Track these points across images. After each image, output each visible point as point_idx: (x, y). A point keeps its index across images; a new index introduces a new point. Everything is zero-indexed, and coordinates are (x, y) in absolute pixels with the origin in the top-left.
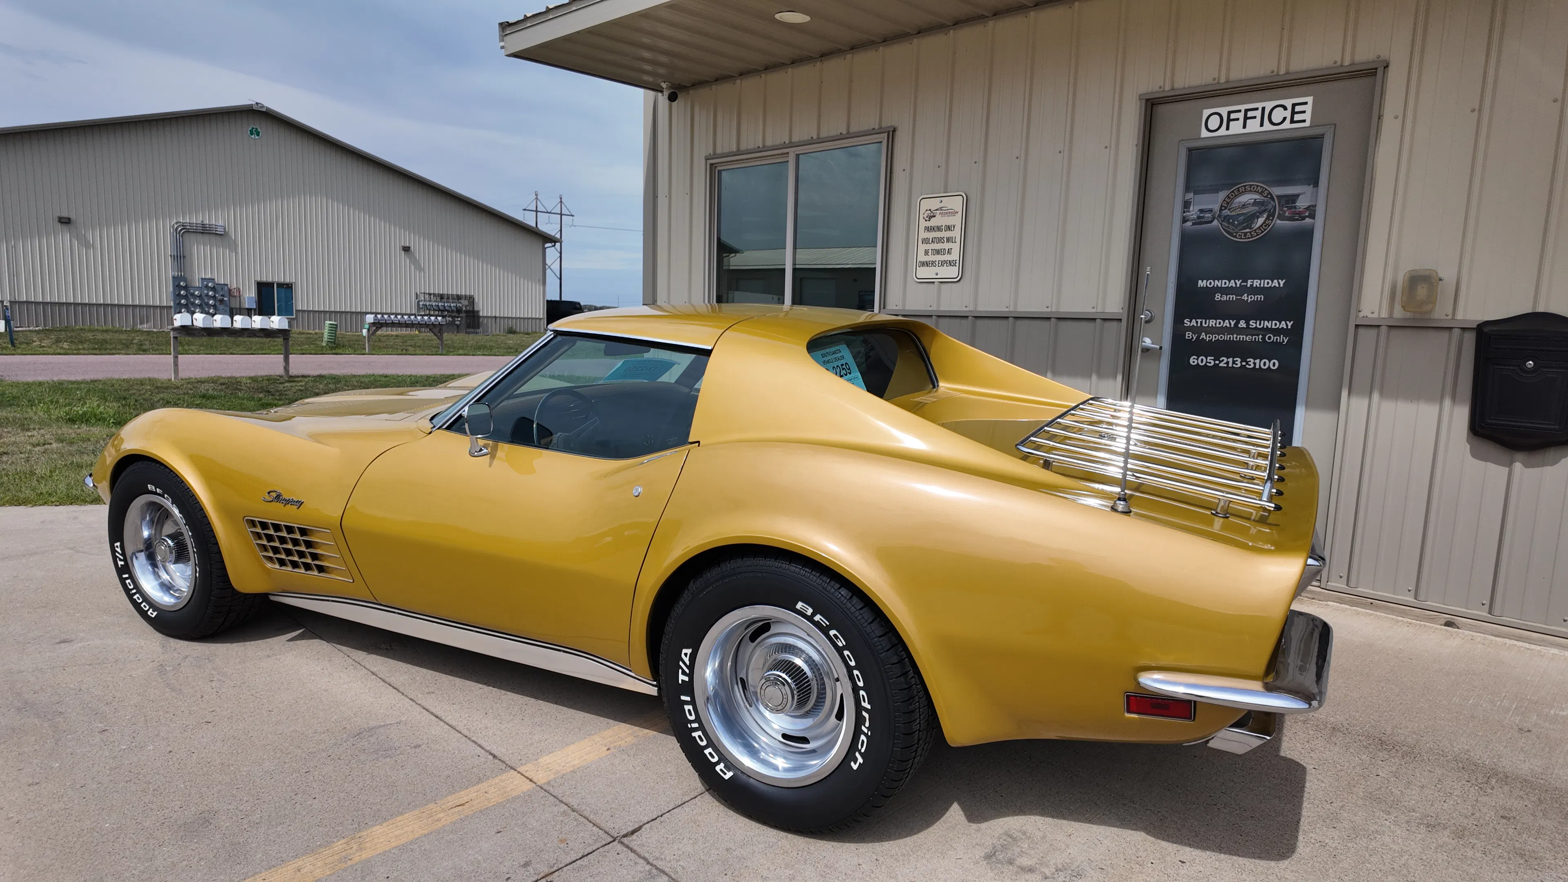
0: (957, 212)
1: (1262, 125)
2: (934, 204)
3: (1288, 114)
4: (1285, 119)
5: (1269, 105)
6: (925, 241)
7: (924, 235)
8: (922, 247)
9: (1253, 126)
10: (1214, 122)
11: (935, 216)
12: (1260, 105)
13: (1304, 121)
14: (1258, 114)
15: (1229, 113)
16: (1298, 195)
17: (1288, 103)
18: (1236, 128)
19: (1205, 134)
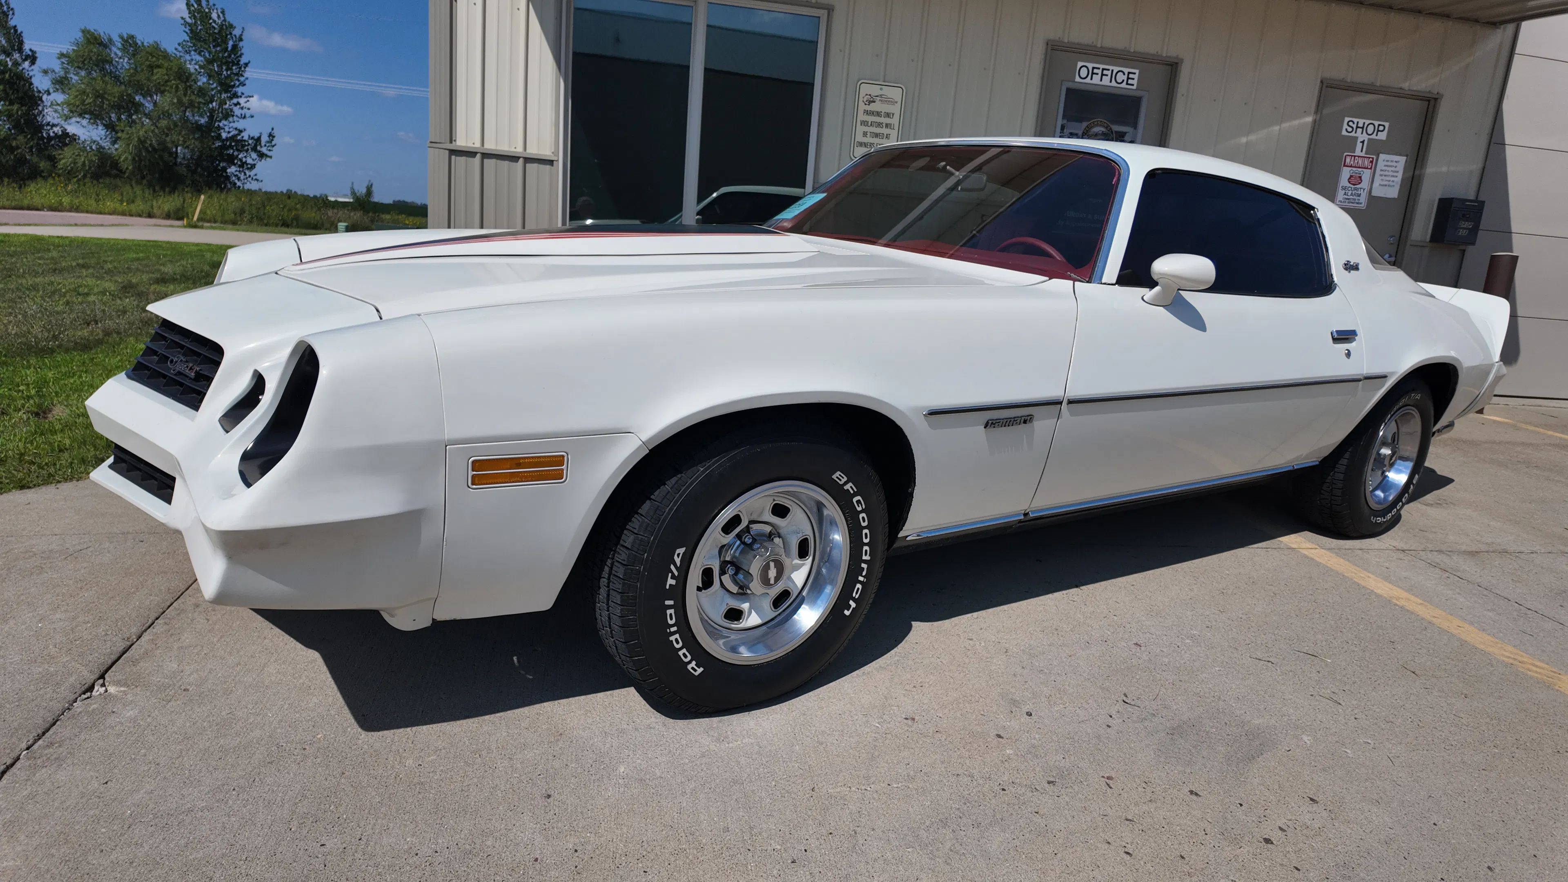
0: (897, 102)
1: (1111, 82)
2: (875, 90)
3: (1125, 77)
4: (1123, 81)
5: (1116, 69)
6: (864, 123)
7: (862, 117)
8: (861, 129)
9: (1106, 81)
10: (1084, 73)
11: (874, 102)
12: (1111, 68)
13: (1133, 85)
14: (1109, 73)
15: (1094, 68)
16: (1125, 133)
17: (1126, 70)
18: (1096, 80)
19: (1078, 79)
